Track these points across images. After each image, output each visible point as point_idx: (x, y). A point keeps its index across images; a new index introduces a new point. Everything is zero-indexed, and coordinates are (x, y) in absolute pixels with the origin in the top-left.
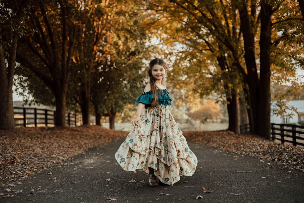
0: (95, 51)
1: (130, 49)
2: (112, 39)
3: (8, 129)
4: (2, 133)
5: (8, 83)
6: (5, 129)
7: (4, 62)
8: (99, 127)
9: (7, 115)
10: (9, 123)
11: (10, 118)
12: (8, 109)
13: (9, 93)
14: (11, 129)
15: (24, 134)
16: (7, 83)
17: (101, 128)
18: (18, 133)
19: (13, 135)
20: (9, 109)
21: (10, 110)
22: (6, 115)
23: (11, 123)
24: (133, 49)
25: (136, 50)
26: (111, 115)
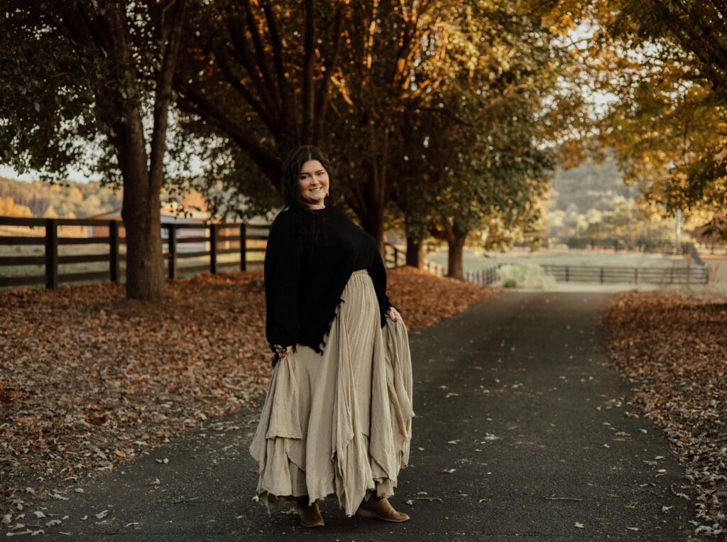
0: (402, 74)
1: (499, 63)
2: (449, 37)
3: (149, 298)
4: (133, 309)
5: (150, 185)
6: (141, 298)
7: (138, 133)
8: (415, 270)
9: (147, 263)
10: (152, 283)
11: (153, 270)
12: (148, 250)
13: (152, 210)
14: (155, 299)
15: (184, 313)
16: (148, 183)
17: (421, 272)
18: (171, 309)
19: (158, 315)
20: (152, 250)
21: (154, 251)
22: (143, 263)
23: (157, 282)
24: (506, 66)
25: (515, 67)
26: (453, 237)
